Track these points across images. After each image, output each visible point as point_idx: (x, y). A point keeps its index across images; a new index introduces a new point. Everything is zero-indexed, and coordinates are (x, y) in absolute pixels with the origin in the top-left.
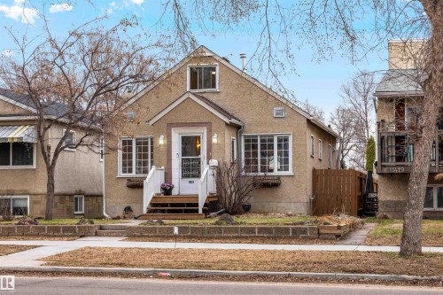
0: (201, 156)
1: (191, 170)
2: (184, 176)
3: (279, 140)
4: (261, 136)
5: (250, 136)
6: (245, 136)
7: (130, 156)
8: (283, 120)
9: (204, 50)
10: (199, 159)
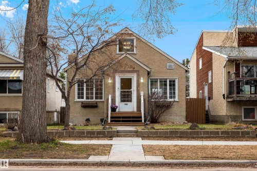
0: (132, 90)
1: (126, 97)
2: (122, 101)
3: (170, 81)
4: (160, 79)
5: (153, 79)
6: (151, 79)
7: (83, 89)
8: (172, 70)
9: (127, 30)
10: (131, 91)
